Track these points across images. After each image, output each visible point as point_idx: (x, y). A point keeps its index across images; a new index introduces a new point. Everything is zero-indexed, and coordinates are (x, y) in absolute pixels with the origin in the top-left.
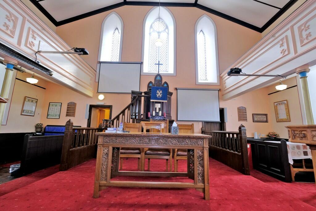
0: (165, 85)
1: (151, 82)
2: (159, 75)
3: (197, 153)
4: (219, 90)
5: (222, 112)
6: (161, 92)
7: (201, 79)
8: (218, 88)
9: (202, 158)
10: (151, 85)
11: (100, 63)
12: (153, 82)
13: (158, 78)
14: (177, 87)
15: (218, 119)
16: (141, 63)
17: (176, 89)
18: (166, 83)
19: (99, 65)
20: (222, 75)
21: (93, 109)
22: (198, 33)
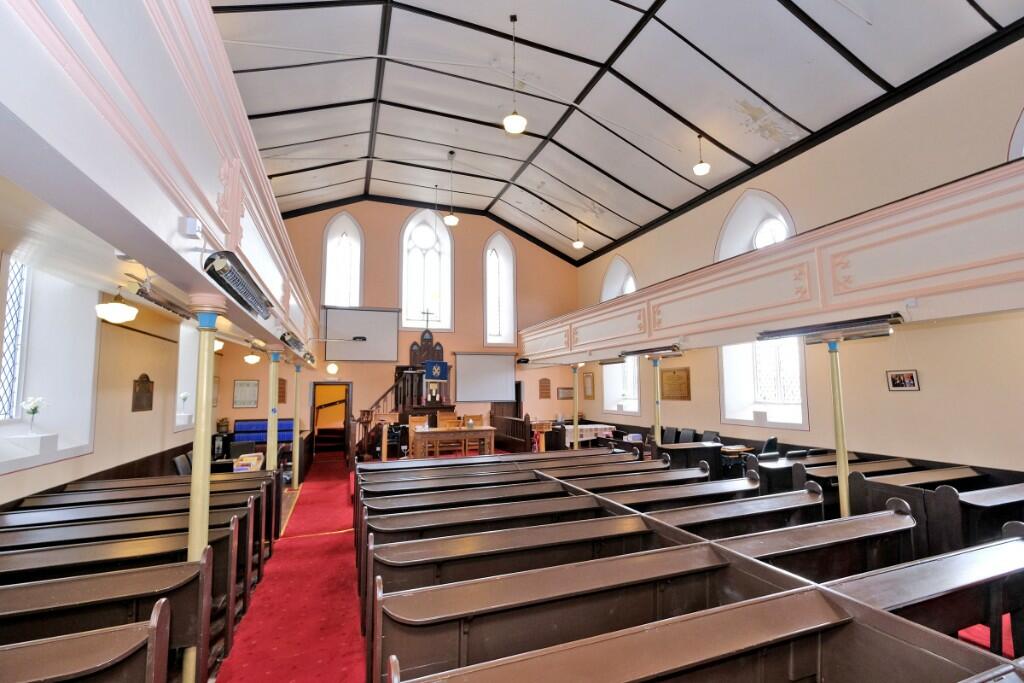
0: (438, 348)
1: (415, 344)
2: (427, 331)
3: (487, 441)
4: (517, 355)
5: (518, 386)
6: (439, 368)
7: (492, 338)
8: (515, 351)
9: (490, 443)
10: (415, 348)
11: (326, 308)
12: (419, 343)
13: (427, 336)
14: (455, 350)
15: (512, 397)
16: (399, 311)
17: (454, 354)
18: (438, 344)
19: (323, 311)
20: (520, 333)
21: (317, 387)
22: (489, 252)
